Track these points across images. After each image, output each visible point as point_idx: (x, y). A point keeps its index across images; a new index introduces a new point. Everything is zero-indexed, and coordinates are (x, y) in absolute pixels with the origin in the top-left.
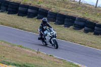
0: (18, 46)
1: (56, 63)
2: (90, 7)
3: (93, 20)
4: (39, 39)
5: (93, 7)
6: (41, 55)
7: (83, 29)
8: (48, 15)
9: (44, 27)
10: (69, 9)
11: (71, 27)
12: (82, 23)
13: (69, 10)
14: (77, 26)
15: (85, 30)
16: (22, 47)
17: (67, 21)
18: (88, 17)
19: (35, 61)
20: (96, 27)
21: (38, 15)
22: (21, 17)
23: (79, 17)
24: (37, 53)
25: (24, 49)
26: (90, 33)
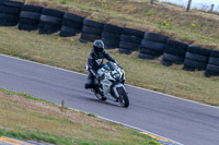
0: (19, 95)
1: (101, 131)
2: (176, 9)
3: (182, 37)
4: (87, 87)
5: (181, 9)
6: (68, 114)
7: (160, 58)
8: (84, 27)
9: (98, 61)
10: (130, 13)
11: (134, 53)
12: (158, 45)
13: (129, 17)
14: (147, 51)
15: (164, 59)
16: (29, 97)
17: (125, 40)
18: (170, 32)
19: (57, 127)
20: (188, 54)
21: (63, 28)
22: (27, 32)
23: (151, 30)
24: (61, 109)
25: (32, 102)
26: (174, 66)
